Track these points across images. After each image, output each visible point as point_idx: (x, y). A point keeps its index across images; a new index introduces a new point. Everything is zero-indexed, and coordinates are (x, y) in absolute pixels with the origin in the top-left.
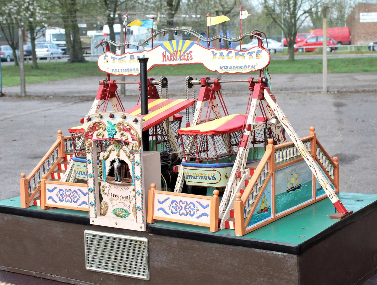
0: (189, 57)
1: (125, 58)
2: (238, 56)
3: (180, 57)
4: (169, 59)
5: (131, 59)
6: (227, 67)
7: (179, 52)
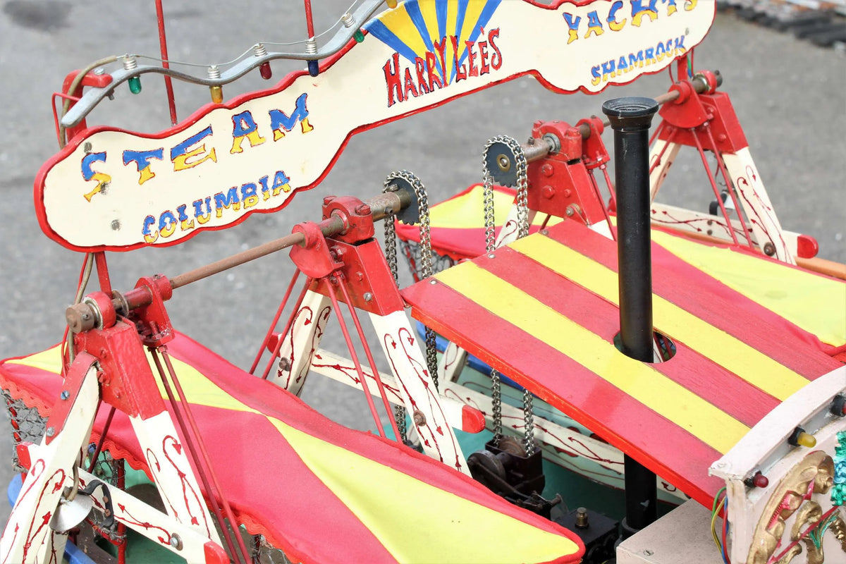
0: (490, 56)
1: (206, 140)
3: (457, 64)
4: (412, 87)
5: (238, 132)
6: (612, 63)
7: (449, 44)
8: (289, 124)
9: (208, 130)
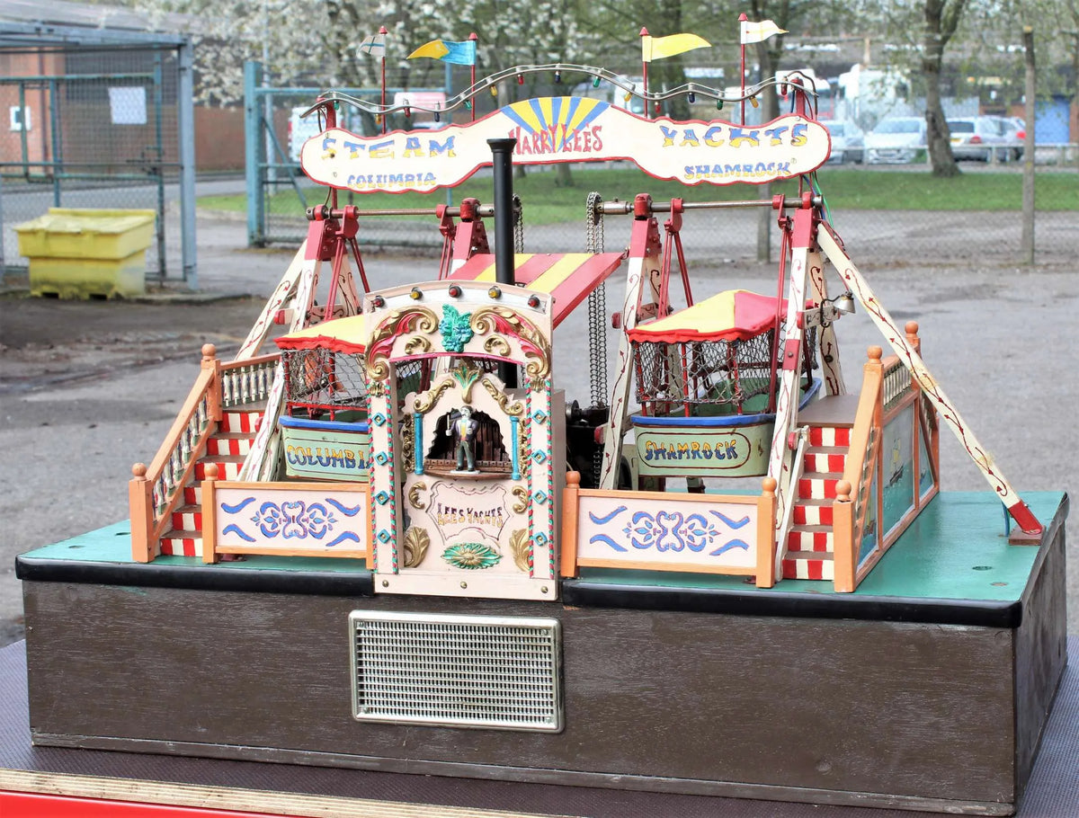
0: (592, 142)
1: (389, 147)
2: (738, 140)
3: (565, 141)
4: (529, 148)
5: (409, 146)
6: (707, 168)
7: (559, 130)
8: (441, 149)
9: (392, 142)
